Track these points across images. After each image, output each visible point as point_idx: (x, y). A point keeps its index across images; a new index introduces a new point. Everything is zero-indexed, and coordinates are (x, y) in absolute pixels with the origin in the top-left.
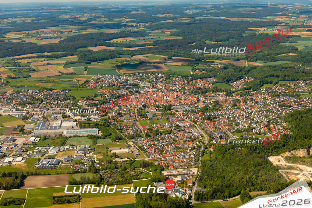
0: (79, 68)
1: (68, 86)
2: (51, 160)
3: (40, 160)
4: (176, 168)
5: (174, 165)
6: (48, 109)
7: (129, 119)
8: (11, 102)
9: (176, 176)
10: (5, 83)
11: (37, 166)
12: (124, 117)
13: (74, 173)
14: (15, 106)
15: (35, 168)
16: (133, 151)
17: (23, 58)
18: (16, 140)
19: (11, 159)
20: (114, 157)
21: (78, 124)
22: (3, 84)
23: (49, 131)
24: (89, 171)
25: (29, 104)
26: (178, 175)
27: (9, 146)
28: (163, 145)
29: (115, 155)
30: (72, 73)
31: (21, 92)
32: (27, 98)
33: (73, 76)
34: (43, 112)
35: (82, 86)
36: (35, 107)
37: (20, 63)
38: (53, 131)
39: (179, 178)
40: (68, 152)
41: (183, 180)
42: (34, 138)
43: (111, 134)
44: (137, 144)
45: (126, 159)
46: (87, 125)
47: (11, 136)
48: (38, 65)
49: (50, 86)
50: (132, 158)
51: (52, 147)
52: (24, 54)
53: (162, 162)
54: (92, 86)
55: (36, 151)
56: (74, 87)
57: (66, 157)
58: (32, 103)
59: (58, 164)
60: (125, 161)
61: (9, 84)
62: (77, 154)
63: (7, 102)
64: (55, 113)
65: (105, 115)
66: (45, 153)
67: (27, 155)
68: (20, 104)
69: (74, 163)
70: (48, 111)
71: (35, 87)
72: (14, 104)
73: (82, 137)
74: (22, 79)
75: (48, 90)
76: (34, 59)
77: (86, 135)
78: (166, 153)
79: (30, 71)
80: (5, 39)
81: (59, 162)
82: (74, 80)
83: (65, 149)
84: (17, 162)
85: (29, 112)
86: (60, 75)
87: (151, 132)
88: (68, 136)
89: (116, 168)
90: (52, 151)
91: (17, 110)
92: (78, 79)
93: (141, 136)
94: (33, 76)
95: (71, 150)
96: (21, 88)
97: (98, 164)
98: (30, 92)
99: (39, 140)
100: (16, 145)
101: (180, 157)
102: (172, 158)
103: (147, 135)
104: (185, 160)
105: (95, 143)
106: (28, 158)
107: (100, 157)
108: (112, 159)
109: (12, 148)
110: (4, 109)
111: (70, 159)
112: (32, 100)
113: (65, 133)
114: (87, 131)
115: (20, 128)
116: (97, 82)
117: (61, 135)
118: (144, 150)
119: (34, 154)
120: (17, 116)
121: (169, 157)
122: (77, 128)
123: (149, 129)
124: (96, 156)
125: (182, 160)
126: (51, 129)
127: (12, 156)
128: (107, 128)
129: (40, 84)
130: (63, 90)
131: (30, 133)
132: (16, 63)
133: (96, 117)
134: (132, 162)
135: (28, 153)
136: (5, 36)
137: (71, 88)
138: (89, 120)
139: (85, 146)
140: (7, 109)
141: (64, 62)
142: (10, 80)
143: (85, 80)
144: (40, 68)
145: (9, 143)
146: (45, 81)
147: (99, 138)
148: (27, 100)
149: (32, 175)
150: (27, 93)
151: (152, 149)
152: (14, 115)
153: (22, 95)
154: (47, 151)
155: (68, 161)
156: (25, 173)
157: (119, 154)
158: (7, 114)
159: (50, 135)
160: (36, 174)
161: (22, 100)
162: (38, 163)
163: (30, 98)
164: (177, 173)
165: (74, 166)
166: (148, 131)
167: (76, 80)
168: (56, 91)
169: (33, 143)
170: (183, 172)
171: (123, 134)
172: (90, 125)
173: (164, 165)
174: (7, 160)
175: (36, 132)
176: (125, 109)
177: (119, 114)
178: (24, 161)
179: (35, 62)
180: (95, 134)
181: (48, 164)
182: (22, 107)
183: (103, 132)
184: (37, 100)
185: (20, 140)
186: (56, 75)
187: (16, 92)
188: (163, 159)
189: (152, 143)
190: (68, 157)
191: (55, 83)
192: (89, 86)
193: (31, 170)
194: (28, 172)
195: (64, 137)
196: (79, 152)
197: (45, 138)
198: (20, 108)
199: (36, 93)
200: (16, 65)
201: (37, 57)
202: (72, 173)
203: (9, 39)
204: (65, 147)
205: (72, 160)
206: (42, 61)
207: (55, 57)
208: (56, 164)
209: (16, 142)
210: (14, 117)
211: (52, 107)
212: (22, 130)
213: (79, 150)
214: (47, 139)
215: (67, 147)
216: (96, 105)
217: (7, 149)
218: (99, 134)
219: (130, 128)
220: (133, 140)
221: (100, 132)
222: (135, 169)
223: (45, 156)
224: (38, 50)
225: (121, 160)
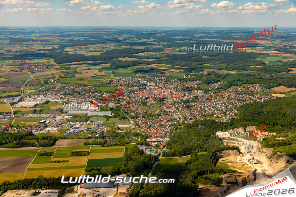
0: (109, 72)
1: (98, 84)
2: (75, 130)
3: (69, 130)
4: (157, 137)
5: (156, 136)
6: (82, 98)
7: (134, 106)
8: (58, 93)
9: (154, 142)
10: (57, 80)
11: (66, 133)
12: (131, 105)
13: (89, 138)
14: (60, 96)
15: (64, 134)
16: (131, 126)
17: (73, 65)
18: (56, 117)
19: (50, 129)
20: (117, 130)
21: (99, 109)
22: (55, 81)
23: (79, 112)
24: (99, 138)
25: (70, 94)
26: (156, 141)
27: (50, 121)
28: (152, 123)
29: (119, 128)
30: (103, 75)
31: (66, 87)
32: (69, 91)
33: (103, 77)
34: (78, 100)
35: (108, 84)
36: (73, 97)
37: (70, 67)
38: (82, 112)
39: (156, 143)
40: (88, 126)
41: (158, 144)
42: (68, 116)
43: (119, 115)
44: (135, 122)
45: (125, 131)
46: (105, 109)
47: (54, 115)
48: (82, 69)
49: (86, 83)
50: (129, 130)
51: (79, 122)
52: (74, 62)
53: (148, 133)
54: (115, 84)
55: (68, 124)
56: (102, 84)
57: (86, 128)
58: (72, 94)
59: (80, 133)
60: (124, 132)
61: (60, 81)
62: (94, 127)
63: (56, 93)
64: (86, 101)
65: (119, 103)
66: (73, 125)
67: (61, 126)
68: (64, 95)
69: (90, 132)
70: (82, 99)
71: (77, 84)
72: (60, 95)
73: (100, 116)
74: (69, 78)
75: (84, 86)
76: (79, 65)
77: (102, 115)
78: (152, 128)
79: (75, 73)
80: (64, 51)
81: (81, 132)
82: (103, 80)
83: (87, 124)
84: (54, 130)
85: (69, 100)
86: (94, 76)
87: (146, 115)
88: (91, 115)
89: (117, 136)
90: (78, 124)
91: (61, 98)
92: (106, 79)
93: (139, 117)
94: (76, 76)
95: (91, 124)
96: (66, 84)
97: (106, 133)
98: (72, 87)
99: (72, 117)
100: (55, 120)
101: (161, 130)
102: (156, 131)
103: (143, 117)
104: (163, 133)
105: (107, 120)
106: (62, 128)
107: (108, 129)
108: (116, 131)
109: (53, 122)
110: (52, 97)
111: (88, 130)
112: (73, 92)
113: (90, 114)
114: (104, 113)
115: (60, 110)
116: (118, 82)
117: (87, 115)
118: (138, 126)
119: (66, 126)
120: (60, 102)
121: (153, 130)
122: (98, 110)
123: (146, 113)
124: (106, 128)
125: (162, 132)
126: (81, 110)
127: (51, 127)
128: (118, 111)
129: (80, 82)
130: (95, 86)
131: (67, 113)
132: (67, 67)
133: (113, 104)
134: (128, 133)
135: (62, 125)
136: (64, 49)
137: (100, 85)
138: (108, 106)
139: (100, 122)
140: (55, 97)
141: (100, 68)
142: (60, 79)
143: (110, 80)
144: (82, 71)
145: (51, 119)
146: (83, 80)
147: (111, 117)
148: (69, 92)
149: (62, 139)
150: (70, 88)
151: (144, 125)
152: (59, 101)
153: (66, 89)
154: (75, 124)
155: (87, 131)
156: (57, 137)
157: (122, 127)
158: (54, 100)
159: (79, 115)
160: (64, 138)
161: (65, 92)
162: (67, 132)
163: (71, 91)
164: (156, 140)
165: (90, 134)
166: (145, 114)
167: (105, 80)
168: (90, 87)
169: (67, 119)
170: (160, 139)
171: (128, 116)
172: (107, 109)
173: (148, 135)
174: (47, 129)
175: (70, 112)
176: (133, 100)
177: (129, 103)
178: (58, 130)
179: (80, 67)
180: (109, 115)
181: (73, 132)
182: (65, 97)
183: (115, 113)
184: (76, 92)
185: (59, 118)
186: (92, 76)
187: (63, 87)
188: (150, 131)
189: (145, 121)
190: (88, 128)
191: (90, 81)
192: (112, 84)
193: (61, 136)
194: (59, 137)
195: (88, 116)
196: (95, 126)
197: (75, 116)
198: (63, 97)
199: (76, 87)
200: (67, 69)
201: (82, 64)
202: (88, 139)
203: (67, 51)
204: (87, 122)
205: (89, 130)
206: (85, 67)
207: (94, 64)
208: (79, 133)
209: (56, 119)
210: (58, 103)
211: (85, 97)
212: (61, 111)
213: (96, 125)
214: (77, 117)
215: (89, 122)
216: (114, 97)
217: (49, 122)
218: (112, 115)
219: (133, 111)
220: (133, 119)
221: (113, 114)
222: (129, 137)
223: (73, 128)
224: (83, 59)
225: (122, 131)
